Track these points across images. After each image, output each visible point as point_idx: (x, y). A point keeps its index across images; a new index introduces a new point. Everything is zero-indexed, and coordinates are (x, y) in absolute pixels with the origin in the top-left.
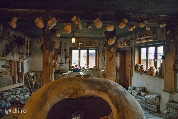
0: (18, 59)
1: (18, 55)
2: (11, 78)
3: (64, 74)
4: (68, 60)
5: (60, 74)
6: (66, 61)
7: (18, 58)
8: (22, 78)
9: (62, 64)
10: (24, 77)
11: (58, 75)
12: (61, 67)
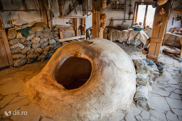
0: (82, 16)
1: (82, 12)
2: (73, 32)
3: (124, 31)
4: (132, 16)
5: (121, 30)
6: (129, 17)
7: (82, 14)
8: (84, 32)
9: (125, 21)
10: (85, 31)
11: (119, 31)
12: (125, 23)
